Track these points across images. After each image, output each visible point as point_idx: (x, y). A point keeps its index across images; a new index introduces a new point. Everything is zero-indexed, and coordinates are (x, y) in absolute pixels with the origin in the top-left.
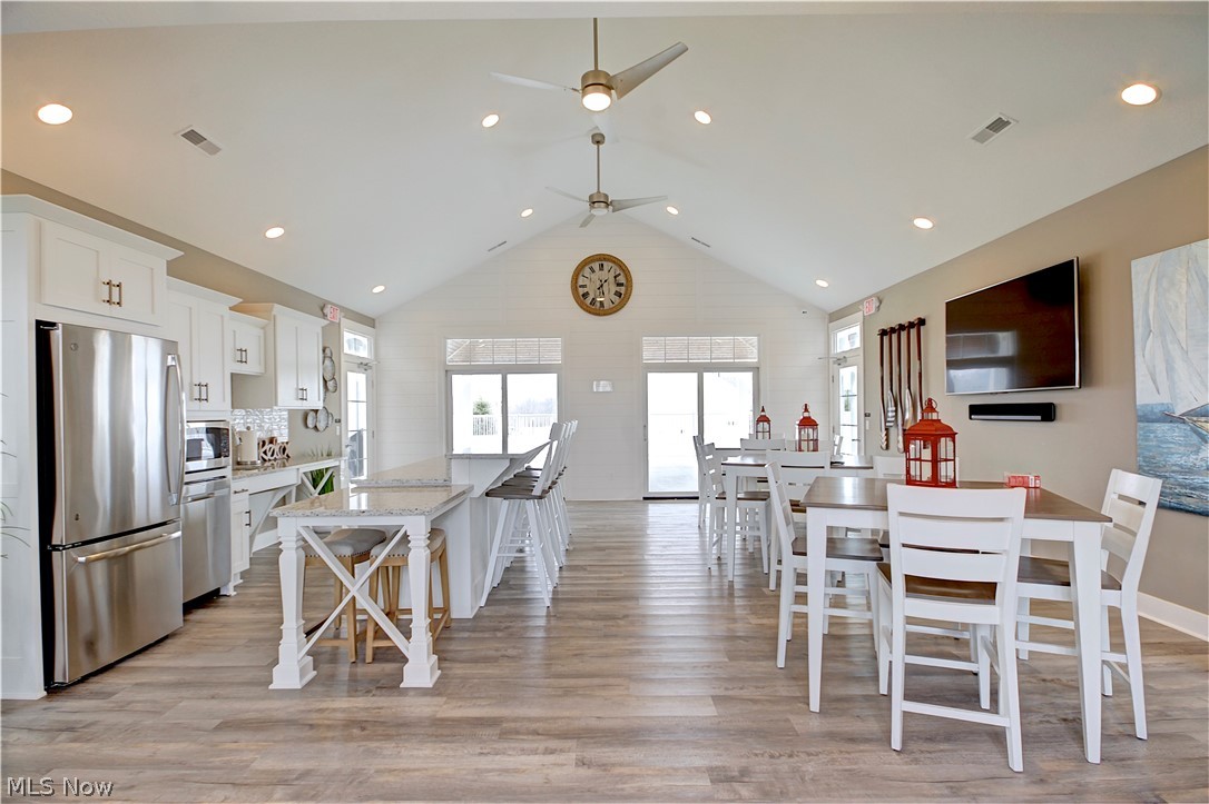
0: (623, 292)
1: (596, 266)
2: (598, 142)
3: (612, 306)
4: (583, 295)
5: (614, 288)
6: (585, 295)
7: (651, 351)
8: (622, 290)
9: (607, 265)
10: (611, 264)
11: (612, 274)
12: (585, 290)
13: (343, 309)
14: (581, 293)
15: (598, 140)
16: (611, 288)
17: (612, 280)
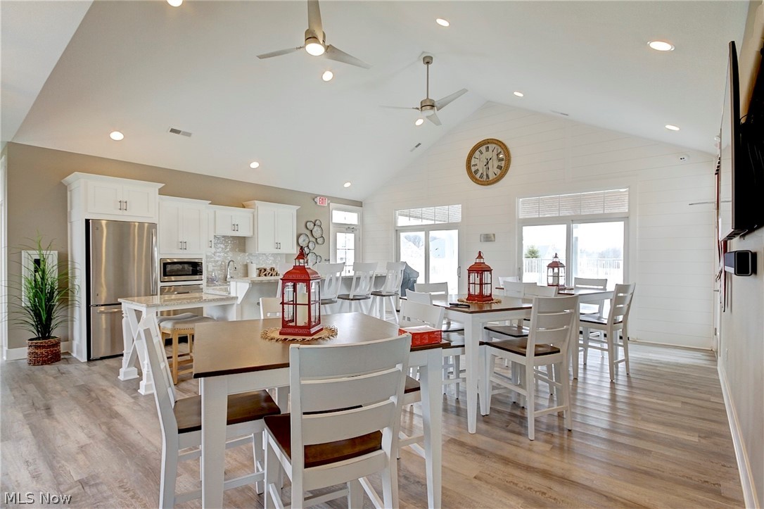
0: (503, 165)
1: (483, 149)
2: (428, 63)
3: (495, 177)
4: (475, 172)
5: (496, 163)
6: (476, 172)
7: (524, 209)
8: (503, 164)
9: (491, 146)
10: (494, 145)
11: (495, 152)
12: (476, 168)
13: (329, 198)
14: (473, 171)
15: (428, 61)
16: (494, 164)
17: (495, 157)
